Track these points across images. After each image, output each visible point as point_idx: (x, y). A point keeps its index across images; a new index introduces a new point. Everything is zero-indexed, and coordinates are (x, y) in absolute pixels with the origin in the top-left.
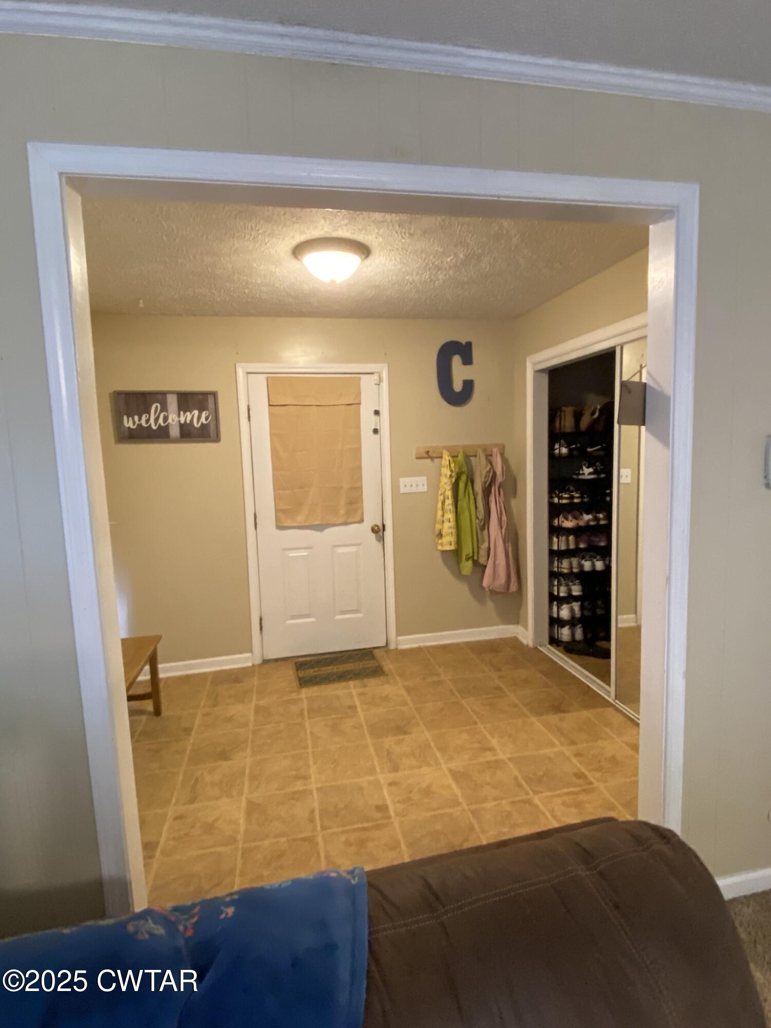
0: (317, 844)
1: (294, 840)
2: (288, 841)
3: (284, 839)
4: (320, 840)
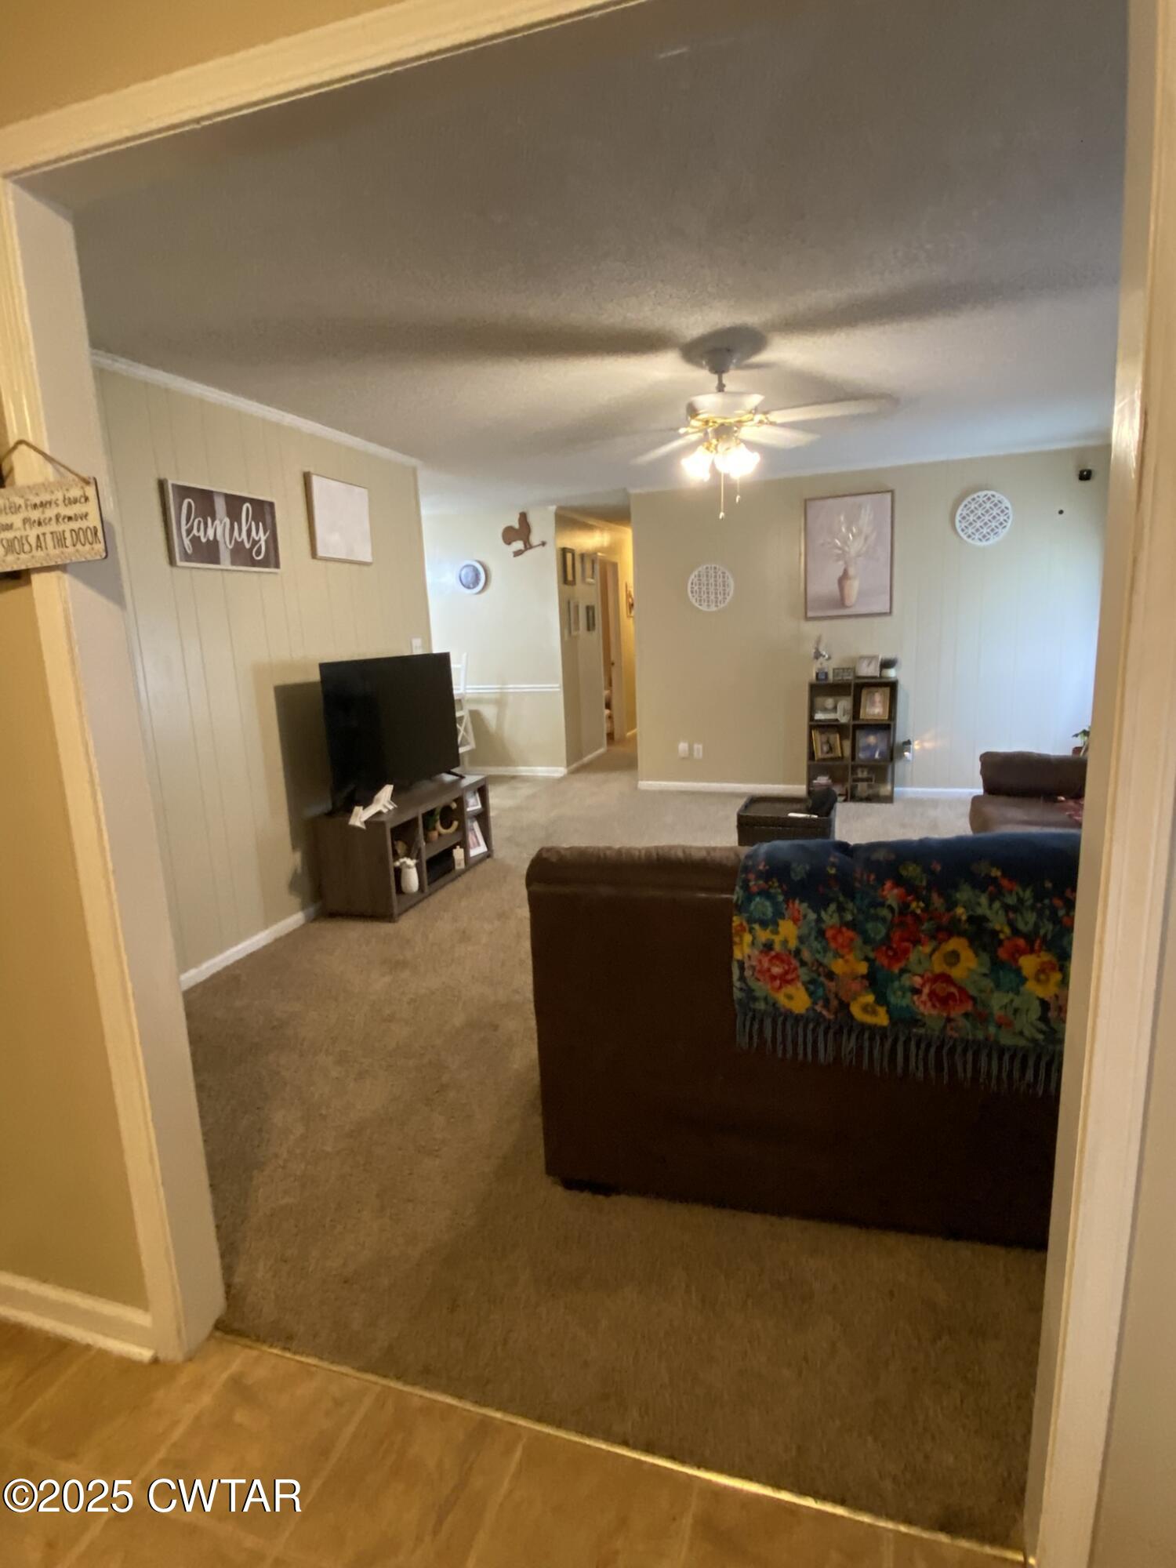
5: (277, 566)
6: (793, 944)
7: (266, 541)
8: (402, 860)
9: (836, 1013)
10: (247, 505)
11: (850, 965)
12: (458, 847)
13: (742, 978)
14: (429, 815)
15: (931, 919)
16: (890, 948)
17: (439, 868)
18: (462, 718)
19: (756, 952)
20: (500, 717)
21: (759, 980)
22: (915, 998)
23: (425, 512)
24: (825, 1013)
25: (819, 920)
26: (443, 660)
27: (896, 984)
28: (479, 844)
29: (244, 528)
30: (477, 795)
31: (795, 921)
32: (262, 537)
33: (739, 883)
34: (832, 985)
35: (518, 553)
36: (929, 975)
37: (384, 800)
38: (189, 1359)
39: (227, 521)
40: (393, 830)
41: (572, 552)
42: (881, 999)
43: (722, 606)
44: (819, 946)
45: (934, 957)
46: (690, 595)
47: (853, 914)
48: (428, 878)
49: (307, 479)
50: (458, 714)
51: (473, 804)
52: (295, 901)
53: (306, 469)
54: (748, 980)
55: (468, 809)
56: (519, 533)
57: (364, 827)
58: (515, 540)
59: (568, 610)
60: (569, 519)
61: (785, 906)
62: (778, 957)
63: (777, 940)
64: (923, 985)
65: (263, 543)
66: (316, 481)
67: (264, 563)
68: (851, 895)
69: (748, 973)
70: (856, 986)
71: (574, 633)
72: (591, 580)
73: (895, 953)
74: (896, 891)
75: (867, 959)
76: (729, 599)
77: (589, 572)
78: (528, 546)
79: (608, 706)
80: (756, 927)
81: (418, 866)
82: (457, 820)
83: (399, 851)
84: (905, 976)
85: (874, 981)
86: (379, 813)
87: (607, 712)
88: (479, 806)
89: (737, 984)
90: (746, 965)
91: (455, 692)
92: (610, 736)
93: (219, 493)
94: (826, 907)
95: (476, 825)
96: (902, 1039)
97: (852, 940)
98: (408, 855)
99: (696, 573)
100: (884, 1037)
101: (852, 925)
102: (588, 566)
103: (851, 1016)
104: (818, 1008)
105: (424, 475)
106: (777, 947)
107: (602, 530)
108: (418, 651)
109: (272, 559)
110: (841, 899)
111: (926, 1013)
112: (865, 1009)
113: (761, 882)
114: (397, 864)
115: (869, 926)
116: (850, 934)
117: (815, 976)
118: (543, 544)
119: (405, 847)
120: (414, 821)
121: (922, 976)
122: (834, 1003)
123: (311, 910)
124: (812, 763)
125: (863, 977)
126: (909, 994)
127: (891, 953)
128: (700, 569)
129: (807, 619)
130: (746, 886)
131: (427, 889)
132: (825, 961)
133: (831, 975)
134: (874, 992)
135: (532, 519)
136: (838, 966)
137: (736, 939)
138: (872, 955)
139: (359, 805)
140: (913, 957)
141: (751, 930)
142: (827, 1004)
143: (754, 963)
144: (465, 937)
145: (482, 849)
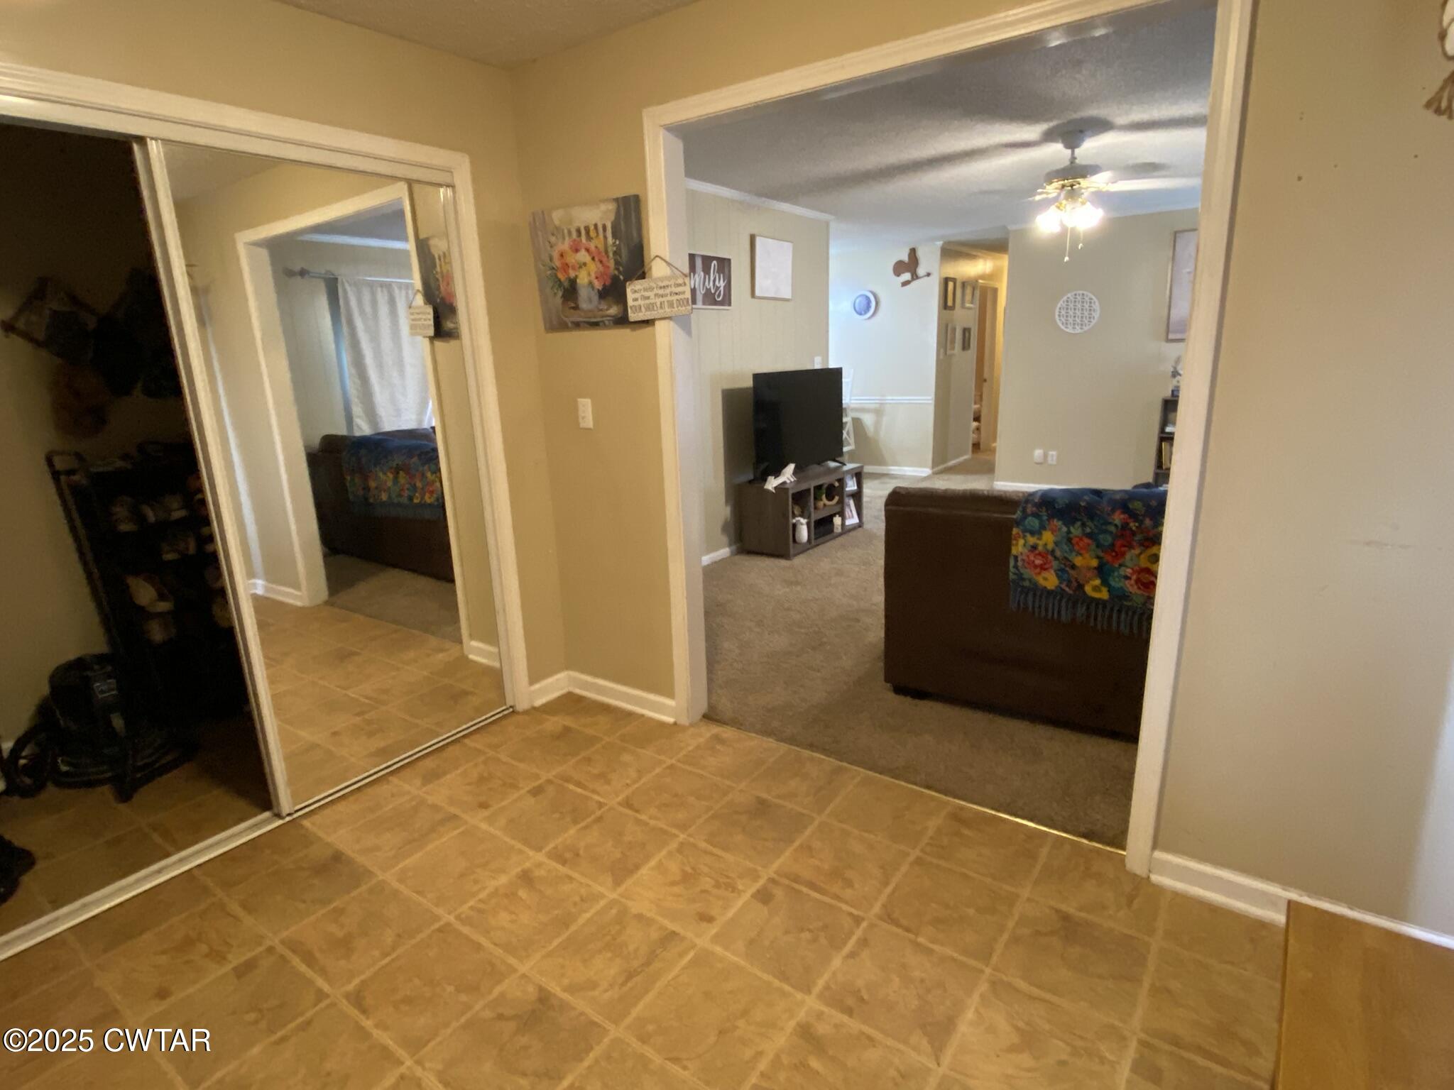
0: (884, 906)
1: (908, 930)
2: (917, 935)
3: (921, 940)
4: (877, 908)
5: (730, 304)
6: (1050, 547)
7: (724, 287)
8: (797, 519)
9: (1074, 591)
10: (715, 262)
11: (1086, 561)
12: (837, 516)
13: (1016, 567)
14: (818, 488)
15: (1142, 533)
16: (1114, 551)
17: (823, 528)
18: (846, 423)
19: (1026, 551)
20: (877, 424)
21: (1026, 568)
22: (1127, 582)
23: (833, 251)
24: (1067, 589)
25: (1069, 532)
26: (838, 373)
27: (1116, 574)
28: (853, 517)
29: (712, 278)
30: (855, 479)
31: (1053, 531)
32: (722, 284)
33: (1021, 509)
34: (1072, 572)
35: (905, 284)
36: (1136, 568)
37: (788, 474)
38: (692, 725)
39: (702, 274)
40: (793, 494)
41: (954, 280)
42: (1105, 582)
43: (1086, 328)
44: (1067, 549)
45: (1142, 556)
46: (1057, 317)
47: (1091, 528)
48: (815, 534)
49: (752, 239)
50: (845, 420)
51: (851, 486)
52: (725, 539)
53: (752, 233)
54: (1019, 568)
55: (847, 489)
56: (909, 266)
57: (774, 491)
58: (903, 273)
59: (945, 333)
60: (952, 251)
61: (1047, 523)
62: (1040, 554)
63: (1041, 543)
64: (1132, 574)
65: (722, 289)
66: (759, 241)
67: (722, 303)
68: (1091, 518)
69: (1020, 564)
70: (1089, 575)
71: (949, 352)
72: (971, 305)
73: (1117, 555)
74: (1122, 516)
75: (1098, 557)
76: (1094, 322)
77: (968, 297)
78: (915, 276)
79: (977, 419)
80: (1028, 535)
81: (808, 524)
82: (838, 495)
83: (796, 512)
84: (1123, 568)
85: (1102, 571)
86: (784, 483)
87: (975, 424)
88: (856, 488)
89: (1012, 569)
90: (1019, 559)
91: (844, 402)
92: (976, 446)
93: (699, 255)
94: (1073, 523)
95: (852, 502)
96: (1116, 609)
97: (1089, 545)
98: (802, 516)
99: (1065, 298)
100: (1104, 607)
101: (1090, 536)
102: (969, 291)
103: (1084, 593)
104: (1063, 586)
105: (834, 226)
106: (1040, 548)
107: (985, 259)
108: (818, 366)
109: (727, 301)
110: (1085, 520)
111: (1133, 592)
112: (1096, 589)
113: (1034, 509)
114: (794, 521)
115: (1101, 537)
116: (1086, 540)
117: (1063, 566)
118: (928, 275)
119: (800, 510)
120: (809, 490)
121: (1132, 569)
122: (1075, 584)
123: (734, 547)
124: (1159, 471)
125: (1095, 568)
126: (1123, 580)
127: (1114, 554)
128: (1069, 295)
129: (1168, 340)
130: (1024, 510)
131: (813, 542)
132: (1070, 558)
133: (1073, 567)
134: (1101, 578)
135: (920, 254)
136: (1078, 561)
137: (1014, 542)
138: (1101, 554)
139: (772, 475)
140: (1128, 556)
141: (1024, 537)
142: (1069, 585)
143: (1025, 558)
144: (840, 573)
145: (855, 520)
